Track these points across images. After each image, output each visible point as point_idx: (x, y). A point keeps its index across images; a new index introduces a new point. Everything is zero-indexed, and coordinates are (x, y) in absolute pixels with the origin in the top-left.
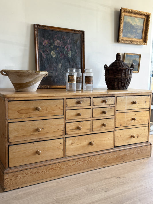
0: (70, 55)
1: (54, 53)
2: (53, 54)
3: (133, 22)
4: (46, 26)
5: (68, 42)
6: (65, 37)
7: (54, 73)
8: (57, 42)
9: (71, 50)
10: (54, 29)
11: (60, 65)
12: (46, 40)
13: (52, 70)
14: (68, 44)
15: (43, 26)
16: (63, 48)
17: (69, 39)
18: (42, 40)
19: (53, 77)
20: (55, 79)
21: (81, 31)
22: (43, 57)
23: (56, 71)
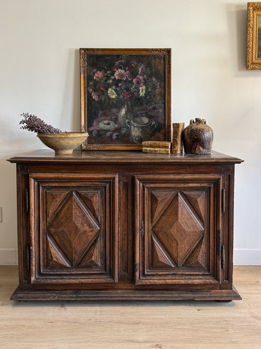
0: (142, 93)
1: (113, 91)
2: (112, 94)
4: (98, 49)
5: (140, 71)
6: (134, 63)
7: (112, 124)
9: (145, 84)
10: (113, 52)
11: (123, 112)
12: (100, 71)
13: (108, 120)
14: (140, 75)
15: (93, 50)
16: (131, 82)
17: (141, 65)
18: (92, 73)
19: (110, 131)
20: (113, 134)
21: (164, 50)
22: (94, 100)
23: (116, 120)
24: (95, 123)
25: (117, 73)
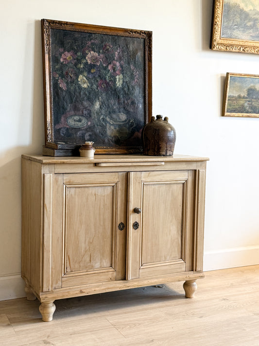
0: (119, 84)
1: (84, 78)
2: (83, 81)
3: (246, 6)
4: (66, 23)
5: (116, 56)
6: (109, 45)
7: (84, 120)
8: (91, 55)
9: (122, 72)
10: (85, 28)
11: (97, 105)
12: (68, 52)
13: (79, 115)
14: (117, 61)
15: (60, 23)
16: (105, 68)
17: (117, 49)
18: (58, 53)
19: (82, 130)
20: (85, 133)
21: (145, 32)
22: (61, 88)
23: (89, 116)
24: (63, 119)
25: (89, 56)
